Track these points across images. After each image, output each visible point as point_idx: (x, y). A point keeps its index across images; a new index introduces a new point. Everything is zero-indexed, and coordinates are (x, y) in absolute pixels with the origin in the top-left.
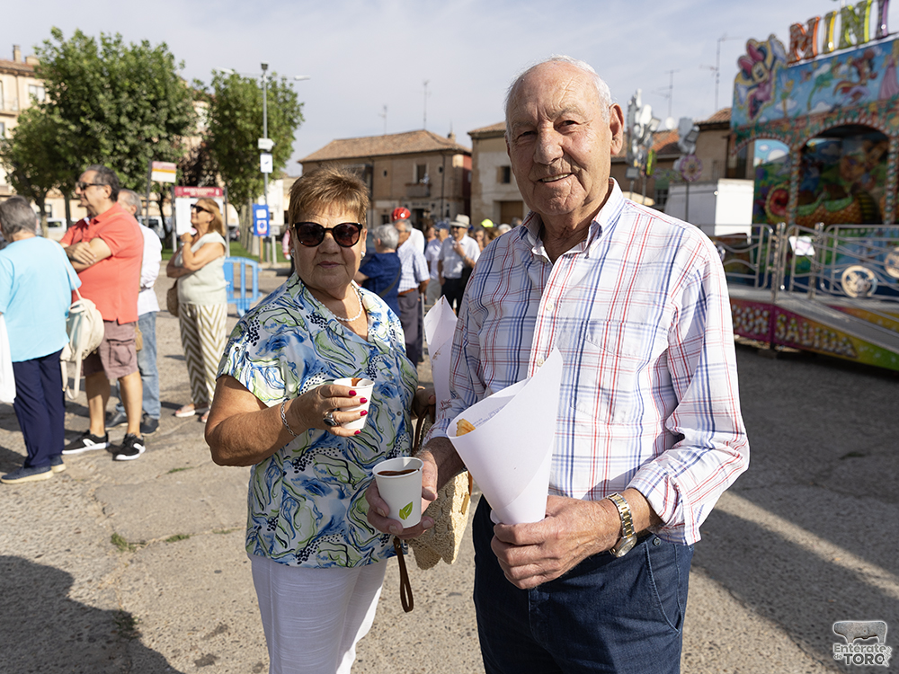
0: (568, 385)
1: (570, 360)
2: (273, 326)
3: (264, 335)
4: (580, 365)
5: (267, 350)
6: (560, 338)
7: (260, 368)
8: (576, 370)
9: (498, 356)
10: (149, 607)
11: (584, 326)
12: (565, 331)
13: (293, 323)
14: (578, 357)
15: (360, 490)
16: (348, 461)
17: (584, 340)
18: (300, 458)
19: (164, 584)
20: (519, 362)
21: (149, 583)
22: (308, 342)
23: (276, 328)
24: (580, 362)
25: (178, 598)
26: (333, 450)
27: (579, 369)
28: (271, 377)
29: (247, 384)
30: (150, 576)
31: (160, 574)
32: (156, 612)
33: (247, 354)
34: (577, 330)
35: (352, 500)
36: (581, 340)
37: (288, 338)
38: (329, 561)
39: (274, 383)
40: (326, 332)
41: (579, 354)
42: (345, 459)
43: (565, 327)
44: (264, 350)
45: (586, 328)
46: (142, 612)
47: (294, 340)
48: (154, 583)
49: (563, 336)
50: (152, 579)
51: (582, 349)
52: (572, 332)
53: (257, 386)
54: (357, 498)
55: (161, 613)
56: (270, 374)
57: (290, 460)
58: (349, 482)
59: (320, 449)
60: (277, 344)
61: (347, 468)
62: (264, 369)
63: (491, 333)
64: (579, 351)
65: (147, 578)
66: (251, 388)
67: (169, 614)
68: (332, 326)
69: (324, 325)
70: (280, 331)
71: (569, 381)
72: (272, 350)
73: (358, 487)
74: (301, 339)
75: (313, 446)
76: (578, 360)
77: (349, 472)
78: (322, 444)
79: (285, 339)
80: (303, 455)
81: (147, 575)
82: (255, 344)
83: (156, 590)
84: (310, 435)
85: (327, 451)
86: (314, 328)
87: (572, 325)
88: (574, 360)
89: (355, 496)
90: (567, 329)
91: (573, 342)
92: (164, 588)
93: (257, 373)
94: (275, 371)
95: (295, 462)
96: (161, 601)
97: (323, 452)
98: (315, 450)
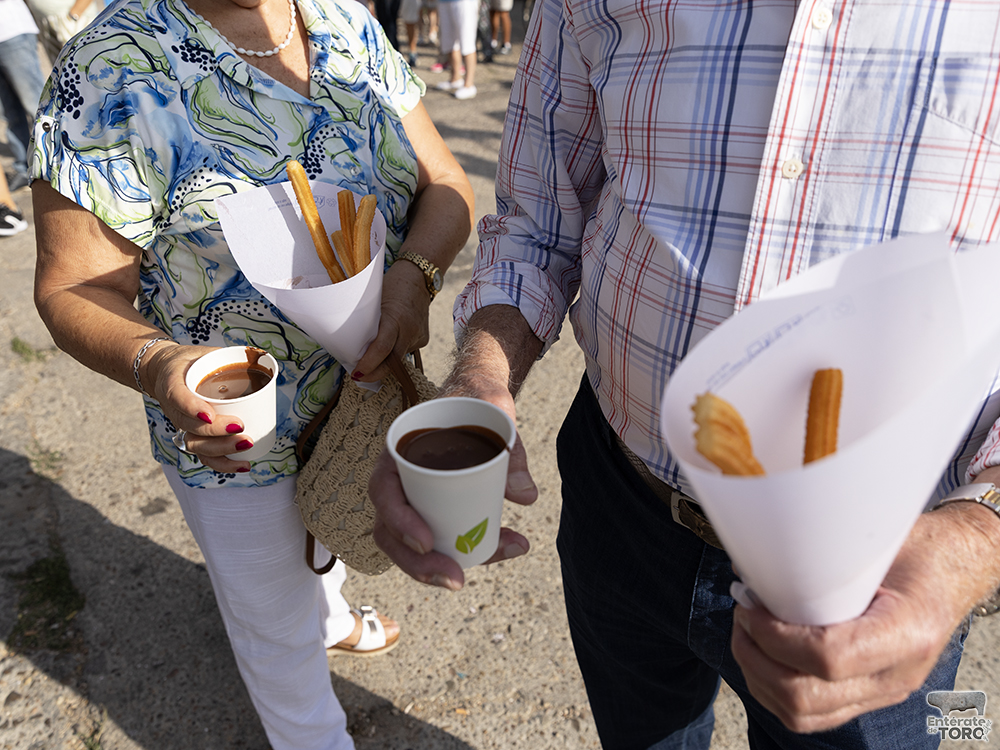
0: (871, 230)
1: (878, 163)
2: (105, 73)
3: (92, 94)
4: (907, 179)
5: (102, 125)
6: (848, 103)
7: (97, 163)
8: (897, 191)
9: (663, 145)
10: (72, 437)
11: (925, 71)
12: (863, 86)
13: (146, 65)
14: (904, 159)
15: (312, 370)
16: (283, 324)
17: (925, 111)
18: (198, 319)
19: (87, 405)
20: (724, 164)
21: (67, 403)
22: (177, 104)
23: (114, 77)
24: (909, 170)
25: (109, 423)
26: (253, 306)
27: (904, 188)
28: (119, 178)
29: (77, 195)
30: (69, 394)
31: (81, 391)
32: (83, 444)
33: (65, 136)
34: (902, 82)
35: (299, 386)
36: (917, 113)
37: (136, 97)
38: (273, 476)
39: (129, 191)
40: (215, 80)
41: (906, 149)
42: (277, 320)
43: (864, 75)
44: (97, 126)
45: (931, 78)
46: (64, 444)
47: (147, 101)
48: (75, 404)
49: (859, 100)
50: (72, 399)
51: (918, 137)
52: (887, 88)
53: (97, 199)
54: (308, 381)
55: (88, 444)
56: (117, 174)
57: (183, 322)
58: (289, 358)
59: (230, 304)
60: (120, 111)
61: (283, 334)
62: (105, 164)
63: (642, 90)
64: (909, 140)
65: (65, 397)
66: (87, 203)
67: (100, 446)
68: (226, 66)
69: (208, 65)
70: (121, 84)
71: (872, 220)
72: (113, 124)
73: (307, 365)
74: (163, 101)
75: (217, 299)
76: (902, 165)
77: (287, 342)
78: (234, 294)
79: (130, 98)
80: (202, 314)
81: (65, 392)
82: (77, 115)
83: (79, 413)
84: (211, 278)
85: (243, 306)
86: (188, 71)
87: (886, 70)
88: (891, 163)
89: (303, 380)
90: (871, 81)
91: (889, 115)
92: (88, 409)
93: (93, 172)
94: (126, 168)
95: (190, 325)
96: (87, 428)
97: (236, 309)
98: (220, 305)
